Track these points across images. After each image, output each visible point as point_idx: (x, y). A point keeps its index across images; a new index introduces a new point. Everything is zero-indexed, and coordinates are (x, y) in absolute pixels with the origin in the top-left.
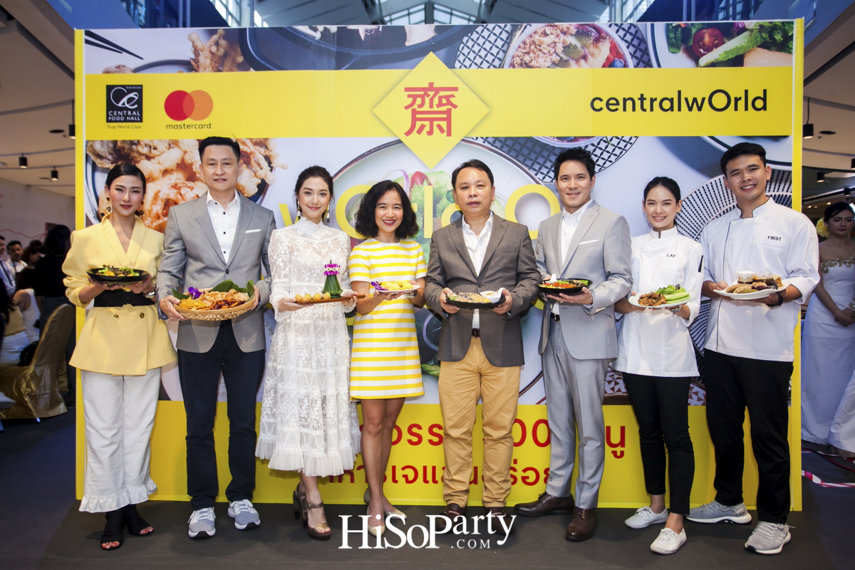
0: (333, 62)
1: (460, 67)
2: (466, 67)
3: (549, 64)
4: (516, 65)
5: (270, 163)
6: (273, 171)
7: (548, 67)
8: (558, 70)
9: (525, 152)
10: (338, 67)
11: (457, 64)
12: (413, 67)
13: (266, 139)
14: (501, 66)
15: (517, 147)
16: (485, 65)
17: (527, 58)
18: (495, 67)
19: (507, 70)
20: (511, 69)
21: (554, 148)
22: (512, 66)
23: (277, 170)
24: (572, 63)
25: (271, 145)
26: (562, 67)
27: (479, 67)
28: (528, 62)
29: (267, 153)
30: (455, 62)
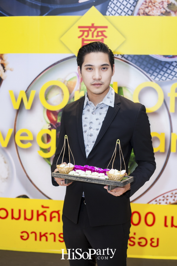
0: (39, 12)
1: (109, 15)
2: (112, 14)
3: (159, 14)
4: (141, 14)
5: (4, 68)
6: (6, 72)
7: (159, 15)
8: (165, 17)
9: (145, 63)
10: (42, 14)
11: (108, 13)
12: (83, 15)
13: (2, 55)
14: (132, 14)
15: (140, 60)
16: (123, 14)
17: (147, 10)
18: (129, 15)
19: (135, 17)
20: (138, 16)
21: (161, 61)
22: (139, 14)
23: (8, 72)
24: (172, 13)
25: (5, 57)
26: (167, 15)
27: (120, 15)
28: (147, 12)
29: (3, 62)
30: (106, 12)
